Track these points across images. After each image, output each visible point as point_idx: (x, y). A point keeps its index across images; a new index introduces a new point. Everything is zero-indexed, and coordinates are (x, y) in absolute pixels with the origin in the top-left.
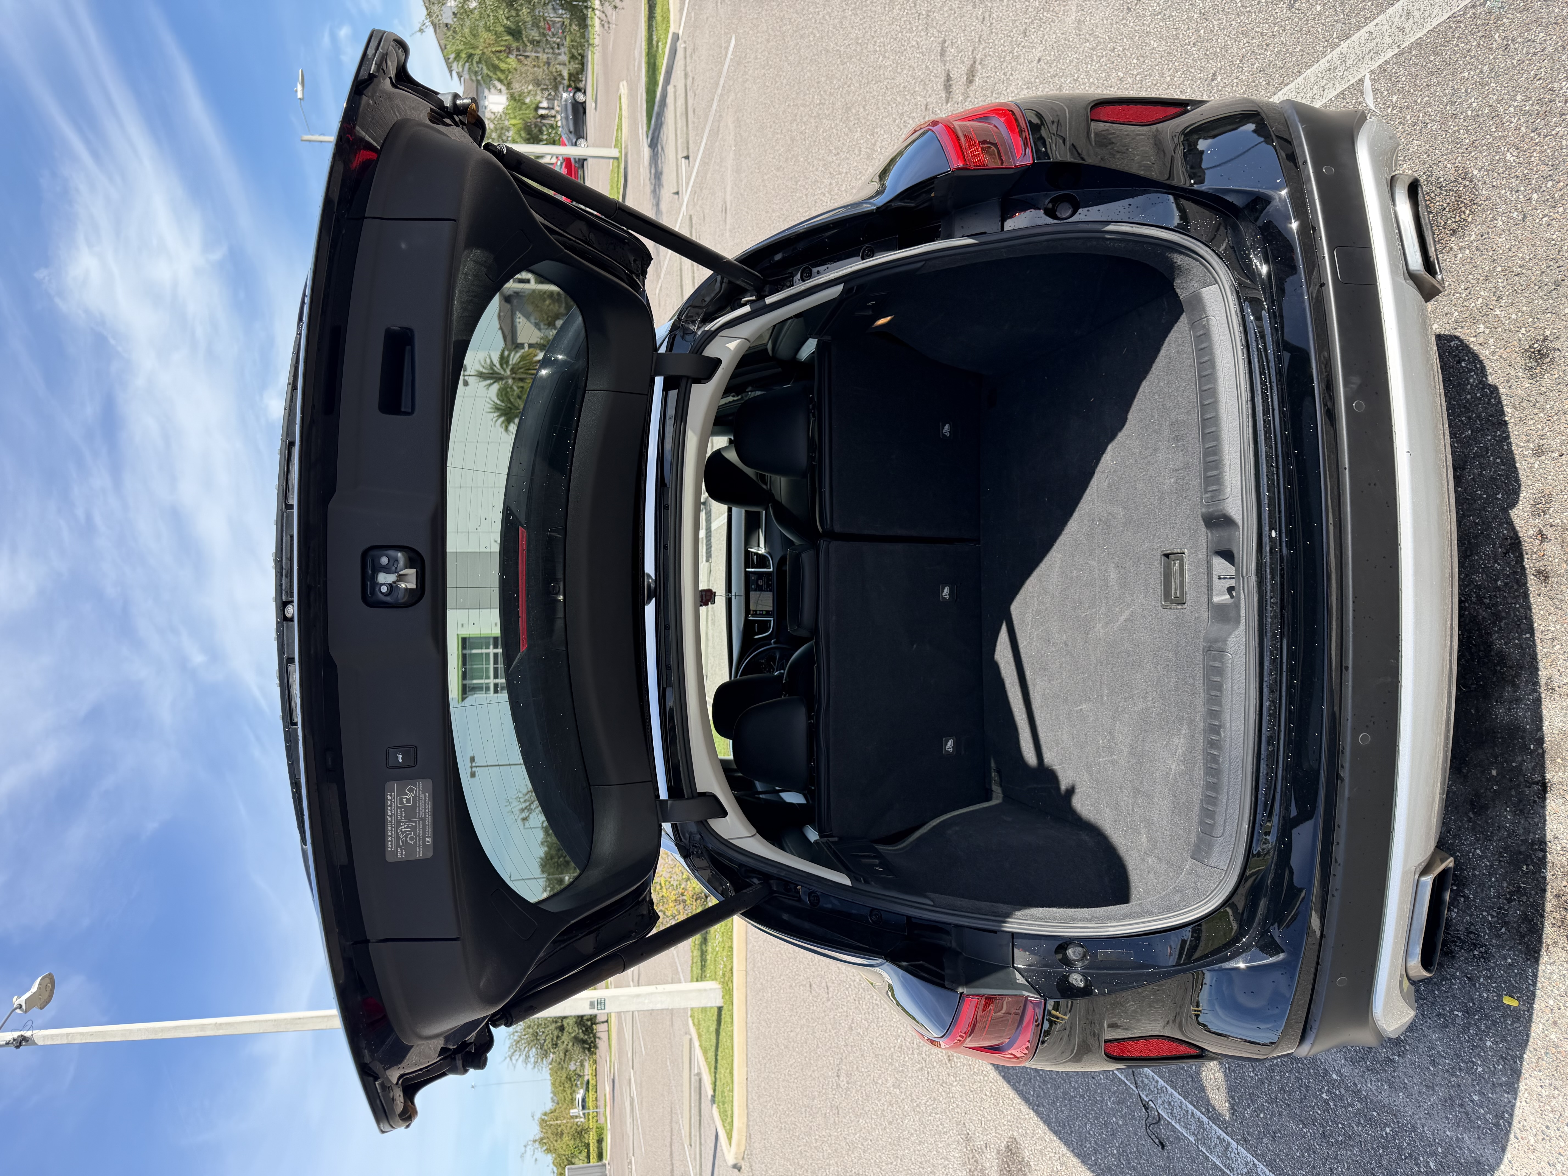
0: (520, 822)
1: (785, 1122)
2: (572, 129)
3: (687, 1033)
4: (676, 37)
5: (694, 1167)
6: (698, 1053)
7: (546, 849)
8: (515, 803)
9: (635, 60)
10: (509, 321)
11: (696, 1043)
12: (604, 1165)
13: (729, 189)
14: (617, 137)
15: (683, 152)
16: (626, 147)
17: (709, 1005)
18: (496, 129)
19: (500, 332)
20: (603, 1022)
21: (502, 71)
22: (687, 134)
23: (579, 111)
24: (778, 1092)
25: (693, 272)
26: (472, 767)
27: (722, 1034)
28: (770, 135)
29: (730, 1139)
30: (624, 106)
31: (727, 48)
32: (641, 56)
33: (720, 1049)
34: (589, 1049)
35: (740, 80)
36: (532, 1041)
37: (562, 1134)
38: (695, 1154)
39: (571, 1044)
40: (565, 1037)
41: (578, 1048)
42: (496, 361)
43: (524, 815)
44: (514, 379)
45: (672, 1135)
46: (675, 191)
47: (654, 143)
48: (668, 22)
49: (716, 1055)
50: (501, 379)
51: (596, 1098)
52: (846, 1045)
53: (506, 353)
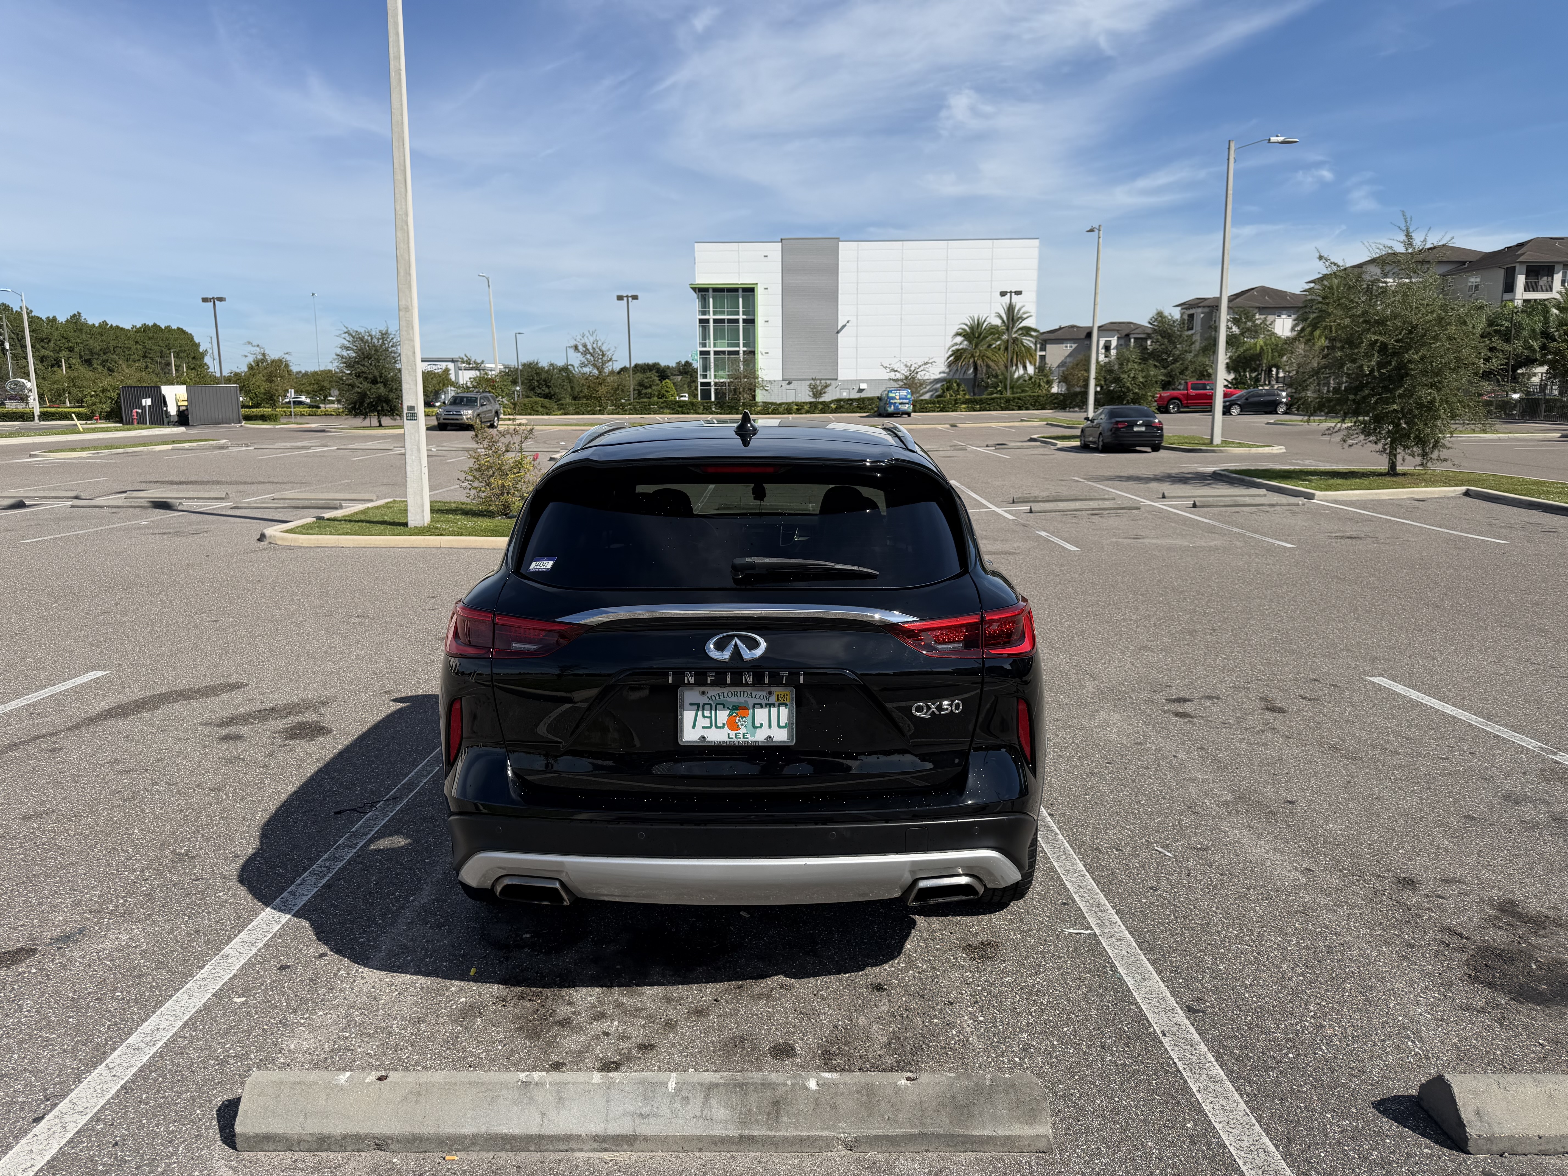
0: (573, 343)
1: (309, 577)
2: (1252, 400)
3: (378, 498)
4: (1310, 497)
5: (255, 502)
6: (361, 507)
7: (546, 368)
8: (592, 339)
9: (1302, 460)
10: (1067, 336)
11: (370, 505)
12: (240, 422)
13: (1154, 541)
14: (1233, 443)
15: (1199, 501)
16: (1221, 451)
17: (409, 514)
18: (1256, 325)
19: (1058, 327)
20: (380, 422)
21: (1312, 333)
22: (1217, 506)
23: (1269, 407)
24: (336, 572)
25: (1086, 510)
26: (627, 296)
27: (382, 527)
28: (1193, 575)
29: (287, 531)
30: (1261, 450)
31: (1286, 541)
32: (1304, 465)
33: (368, 525)
34: (354, 408)
35: (1252, 551)
36: (363, 353)
37: (271, 382)
38: (267, 503)
39: (359, 390)
40: (366, 385)
41: (355, 397)
42: (1024, 324)
43: (581, 348)
44: (1008, 341)
45: (280, 483)
46: (1166, 495)
47: (1218, 477)
48: (1326, 490)
49: (362, 521)
50: (1008, 328)
51: (303, 415)
52: (386, 622)
53: (1033, 333)
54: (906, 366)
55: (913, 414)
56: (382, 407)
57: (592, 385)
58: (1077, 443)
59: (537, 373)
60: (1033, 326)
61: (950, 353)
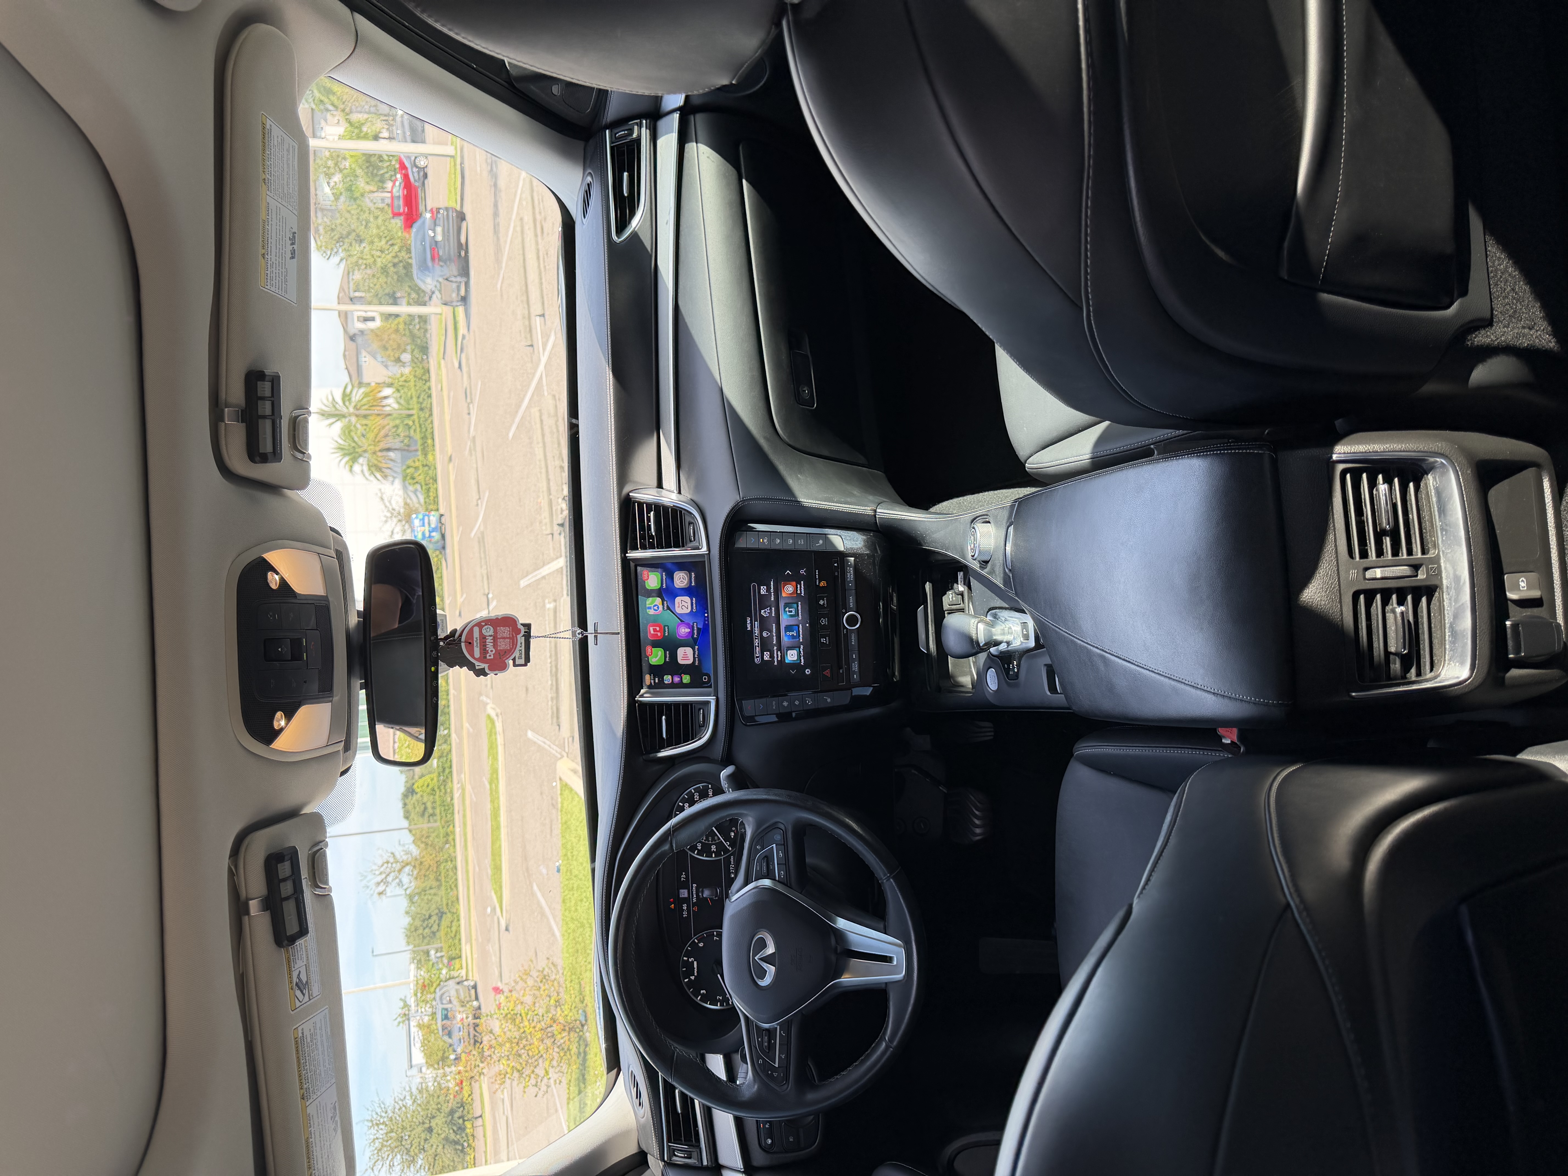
0: (376, 898)
10: (355, 360)
18: (331, 156)
36: (397, 1147)
39: (441, 1147)
40: (434, 1140)
42: (339, 399)
43: (381, 888)
44: (357, 416)
50: (344, 416)
53: (348, 390)
54: (386, 521)
55: (442, 511)
56: (459, 1118)
57: (423, 872)
58: (460, 310)
59: (416, 930)
60: (341, 390)
61: (372, 478)
